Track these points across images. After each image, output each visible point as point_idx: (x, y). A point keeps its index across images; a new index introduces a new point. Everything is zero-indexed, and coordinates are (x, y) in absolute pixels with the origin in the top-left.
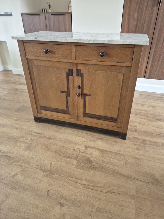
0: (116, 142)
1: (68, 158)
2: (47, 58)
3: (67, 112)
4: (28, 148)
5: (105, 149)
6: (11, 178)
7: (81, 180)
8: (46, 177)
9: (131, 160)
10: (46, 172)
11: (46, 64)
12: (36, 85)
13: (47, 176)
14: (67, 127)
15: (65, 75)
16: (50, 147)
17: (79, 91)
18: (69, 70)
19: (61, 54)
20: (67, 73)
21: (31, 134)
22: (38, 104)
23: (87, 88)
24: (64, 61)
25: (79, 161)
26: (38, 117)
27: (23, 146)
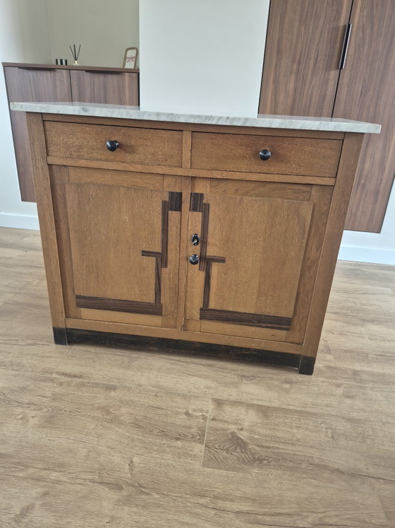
0: (290, 382)
1: (178, 439)
2: (111, 163)
3: (154, 309)
4: (50, 421)
5: (269, 404)
6: (13, 523)
7: (232, 501)
8: (125, 504)
9: (343, 426)
10: (123, 488)
12: (71, 236)
13: (127, 501)
14: (149, 351)
15: (158, 208)
16: (116, 413)
17: (196, 250)
18: (171, 194)
19: (153, 154)
20: (164, 203)
21: (52, 380)
22: (69, 290)
23: (217, 243)
24: (160, 170)
25: (211, 444)
26: (67, 329)
27: (33, 417)
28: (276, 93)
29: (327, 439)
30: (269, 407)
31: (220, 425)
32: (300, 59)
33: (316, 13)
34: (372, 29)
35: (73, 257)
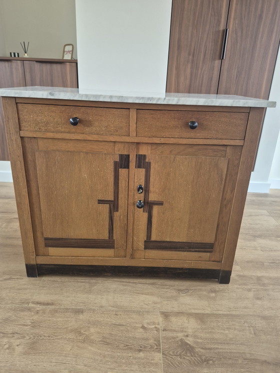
0: (215, 291)
1: (140, 351)
3: (108, 244)
5: (203, 312)
9: (260, 324)
11: (70, 146)
12: (40, 192)
14: (104, 276)
15: (111, 167)
16: (87, 333)
17: (140, 197)
18: (121, 156)
19: (107, 127)
20: (115, 163)
21: (29, 309)
22: (39, 234)
23: (157, 191)
24: (112, 139)
25: (166, 352)
26: (37, 264)
27: (18, 346)
28: (178, 77)
29: (251, 336)
30: (203, 314)
31: (170, 334)
32: (194, 53)
33: (204, 21)
34: (242, 32)
35: (42, 208)
